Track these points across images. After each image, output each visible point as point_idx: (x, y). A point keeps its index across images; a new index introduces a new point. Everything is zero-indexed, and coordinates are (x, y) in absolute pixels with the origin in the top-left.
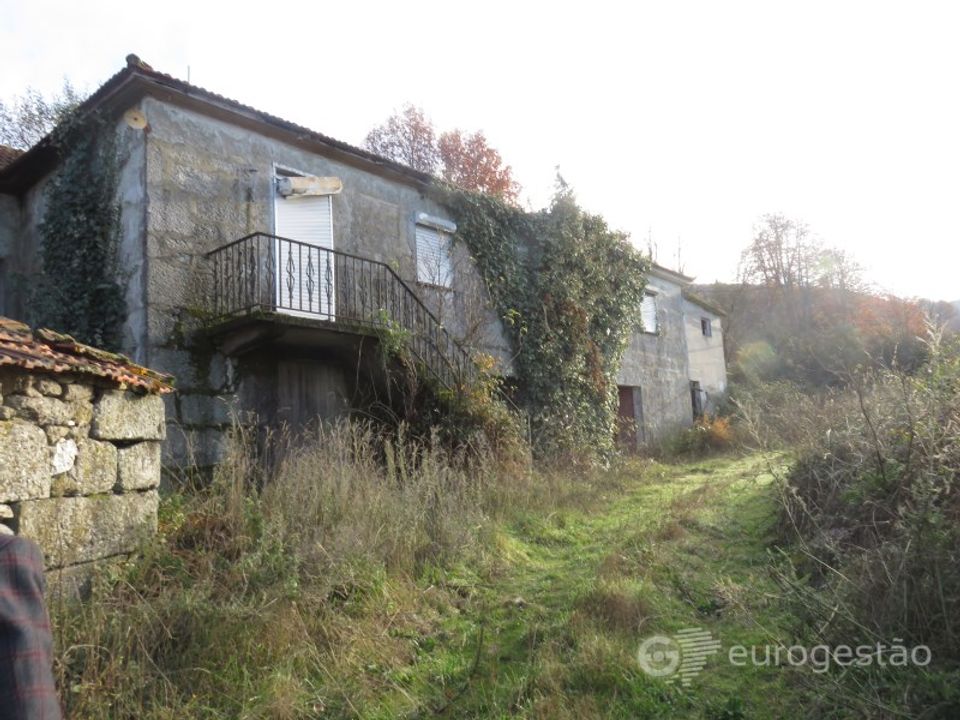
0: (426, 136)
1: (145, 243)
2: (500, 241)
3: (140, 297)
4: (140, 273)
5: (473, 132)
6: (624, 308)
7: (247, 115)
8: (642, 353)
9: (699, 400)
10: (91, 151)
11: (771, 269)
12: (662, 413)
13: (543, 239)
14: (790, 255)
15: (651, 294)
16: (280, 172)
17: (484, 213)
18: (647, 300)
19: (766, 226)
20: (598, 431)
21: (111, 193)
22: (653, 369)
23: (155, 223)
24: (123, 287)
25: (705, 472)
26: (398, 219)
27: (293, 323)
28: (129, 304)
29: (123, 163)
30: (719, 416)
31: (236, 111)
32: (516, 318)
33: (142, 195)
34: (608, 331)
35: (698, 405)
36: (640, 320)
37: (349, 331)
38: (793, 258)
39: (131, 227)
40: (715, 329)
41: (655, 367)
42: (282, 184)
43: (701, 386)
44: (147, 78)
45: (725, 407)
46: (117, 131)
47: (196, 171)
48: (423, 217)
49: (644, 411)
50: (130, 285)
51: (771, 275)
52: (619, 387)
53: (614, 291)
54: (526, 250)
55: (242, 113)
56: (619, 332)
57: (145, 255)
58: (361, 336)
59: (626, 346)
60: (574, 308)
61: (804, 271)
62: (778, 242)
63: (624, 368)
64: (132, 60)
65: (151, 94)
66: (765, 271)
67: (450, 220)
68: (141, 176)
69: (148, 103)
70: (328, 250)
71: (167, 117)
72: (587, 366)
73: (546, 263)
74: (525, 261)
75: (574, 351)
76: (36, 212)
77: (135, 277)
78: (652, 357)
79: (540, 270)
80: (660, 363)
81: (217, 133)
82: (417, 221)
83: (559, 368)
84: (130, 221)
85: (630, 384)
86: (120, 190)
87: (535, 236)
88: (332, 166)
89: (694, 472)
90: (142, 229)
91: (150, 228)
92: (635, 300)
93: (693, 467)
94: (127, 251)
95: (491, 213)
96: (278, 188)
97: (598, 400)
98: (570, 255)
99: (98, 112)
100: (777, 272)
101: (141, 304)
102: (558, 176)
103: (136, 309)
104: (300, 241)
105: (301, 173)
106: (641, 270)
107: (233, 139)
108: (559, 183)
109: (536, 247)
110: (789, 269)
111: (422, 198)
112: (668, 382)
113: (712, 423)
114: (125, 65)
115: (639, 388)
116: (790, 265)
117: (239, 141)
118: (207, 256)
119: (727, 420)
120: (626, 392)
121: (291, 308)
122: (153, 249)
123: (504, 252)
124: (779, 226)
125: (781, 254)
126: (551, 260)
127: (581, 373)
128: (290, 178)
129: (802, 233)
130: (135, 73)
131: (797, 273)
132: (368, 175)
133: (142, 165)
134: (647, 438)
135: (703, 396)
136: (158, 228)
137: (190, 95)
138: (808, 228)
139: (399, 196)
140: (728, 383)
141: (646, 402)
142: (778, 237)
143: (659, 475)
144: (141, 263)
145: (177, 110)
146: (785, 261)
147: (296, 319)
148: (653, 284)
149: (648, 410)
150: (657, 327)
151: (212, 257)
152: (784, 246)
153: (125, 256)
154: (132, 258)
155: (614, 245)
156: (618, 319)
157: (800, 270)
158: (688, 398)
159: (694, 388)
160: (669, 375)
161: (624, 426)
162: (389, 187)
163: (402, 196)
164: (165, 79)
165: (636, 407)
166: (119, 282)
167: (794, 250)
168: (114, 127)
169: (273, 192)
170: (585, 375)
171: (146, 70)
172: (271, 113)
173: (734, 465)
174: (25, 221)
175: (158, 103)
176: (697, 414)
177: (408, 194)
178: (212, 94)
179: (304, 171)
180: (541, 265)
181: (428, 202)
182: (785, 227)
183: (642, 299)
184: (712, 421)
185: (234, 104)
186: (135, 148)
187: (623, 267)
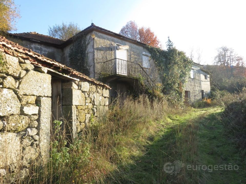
0: (135, 29)
1: (94, 60)
2: (160, 58)
3: (93, 71)
4: (93, 66)
5: (147, 28)
6: (187, 73)
7: (112, 34)
8: (190, 83)
9: (204, 95)
10: (81, 41)
11: (223, 62)
12: (195, 97)
13: (169, 57)
14: (228, 58)
15: (193, 69)
16: (117, 45)
17: (157, 52)
18: (192, 71)
19: (222, 50)
20: (180, 101)
21: (86, 50)
22: (193, 87)
23: (96, 56)
24: (89, 69)
25: (205, 110)
26: (139, 54)
27: (122, 76)
28: (90, 72)
29: (88, 44)
30: (208, 98)
31: (110, 33)
32: (165, 75)
33: (93, 51)
34: (183, 78)
35: (203, 96)
36: (190, 75)
37: (132, 78)
38: (229, 59)
39: (90, 57)
40: (208, 77)
41: (193, 86)
42: (117, 47)
43: (204, 91)
44: (95, 27)
45: (210, 97)
46: (87, 37)
47: (102, 45)
48: (144, 53)
49: (191, 97)
50: (90, 68)
51: (223, 63)
52: (185, 91)
53: (184, 69)
54: (165, 60)
55: (111, 33)
56: (185, 78)
57: (94, 62)
58: (135, 79)
59: (187, 81)
60: (176, 73)
61: (232, 62)
62: (225, 55)
63: (186, 87)
64: (92, 24)
65: (95, 30)
66: (221, 62)
67: (149, 53)
68: (93, 46)
69: (94, 32)
70: (125, 61)
71: (97, 35)
72: (178, 86)
73: (169, 63)
74: (165, 62)
75: (175, 82)
76: (66, 53)
77: (91, 67)
78: (193, 84)
79: (168, 64)
80: (195, 86)
81: (106, 37)
82: (143, 54)
83: (172, 86)
84: (90, 56)
85: (187, 90)
86: (87, 49)
87: (167, 57)
88: (127, 43)
89: (203, 110)
90: (93, 57)
91: (95, 57)
92: (189, 71)
93: (202, 109)
94: (90, 62)
95: (158, 52)
96: (117, 48)
97: (180, 94)
98: (175, 61)
99: (83, 34)
100: (224, 63)
101: (93, 72)
102: (169, 39)
103: (92, 73)
104: (122, 59)
105: (121, 45)
106: (191, 64)
107: (108, 38)
108: (169, 41)
109: (167, 59)
110: (228, 61)
111: (144, 49)
112: (196, 90)
113: (207, 100)
114: (91, 25)
115: (190, 91)
116: (228, 60)
117: (110, 39)
118: (104, 63)
119: (210, 99)
120: (187, 92)
121: (122, 73)
122: (95, 61)
123: (161, 60)
124: (225, 50)
125: (225, 57)
126: (171, 62)
127: (177, 87)
128: (119, 46)
129: (232, 52)
130: (93, 27)
131: (230, 63)
132: (133, 44)
133: (93, 44)
134: (191, 103)
135: (205, 94)
136: (96, 57)
137: (102, 30)
138: (233, 51)
139: (139, 49)
140: (211, 91)
141: (191, 95)
142: (225, 53)
143: (194, 111)
144: (93, 64)
145: (99, 33)
146: (226, 59)
147: (123, 75)
148: (193, 67)
149: (191, 96)
150: (194, 77)
151: (105, 63)
152: (226, 55)
153: (89, 62)
154: (91, 63)
155: (185, 58)
156: (185, 75)
157: (231, 62)
158: (201, 94)
159: (202, 91)
160: (197, 88)
161: (186, 100)
162: (137, 47)
163: (140, 48)
164: (98, 27)
165: (189, 96)
166: (88, 67)
167: (229, 57)
168: (86, 37)
169: (116, 48)
170: (178, 88)
171: (95, 26)
172: (116, 33)
173: (212, 109)
174: (64, 54)
175: (96, 32)
176: (203, 98)
177: (141, 48)
178: (106, 30)
179: (121, 44)
180: (168, 63)
181: (145, 50)
182: (227, 50)
183: (191, 71)
184: (207, 99)
185: (109, 31)
186: (91, 41)
187: (187, 63)
